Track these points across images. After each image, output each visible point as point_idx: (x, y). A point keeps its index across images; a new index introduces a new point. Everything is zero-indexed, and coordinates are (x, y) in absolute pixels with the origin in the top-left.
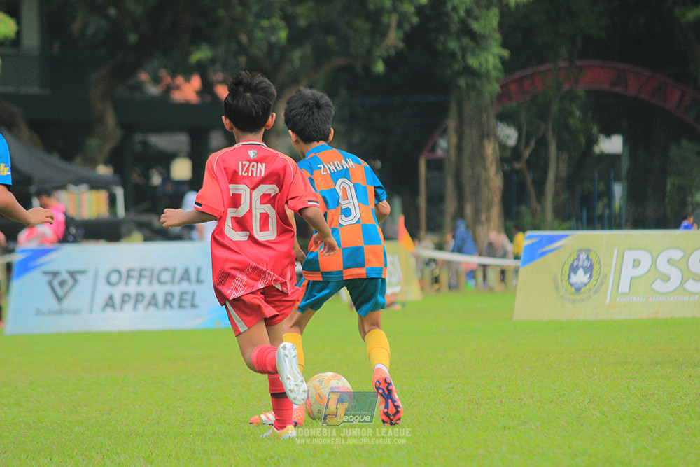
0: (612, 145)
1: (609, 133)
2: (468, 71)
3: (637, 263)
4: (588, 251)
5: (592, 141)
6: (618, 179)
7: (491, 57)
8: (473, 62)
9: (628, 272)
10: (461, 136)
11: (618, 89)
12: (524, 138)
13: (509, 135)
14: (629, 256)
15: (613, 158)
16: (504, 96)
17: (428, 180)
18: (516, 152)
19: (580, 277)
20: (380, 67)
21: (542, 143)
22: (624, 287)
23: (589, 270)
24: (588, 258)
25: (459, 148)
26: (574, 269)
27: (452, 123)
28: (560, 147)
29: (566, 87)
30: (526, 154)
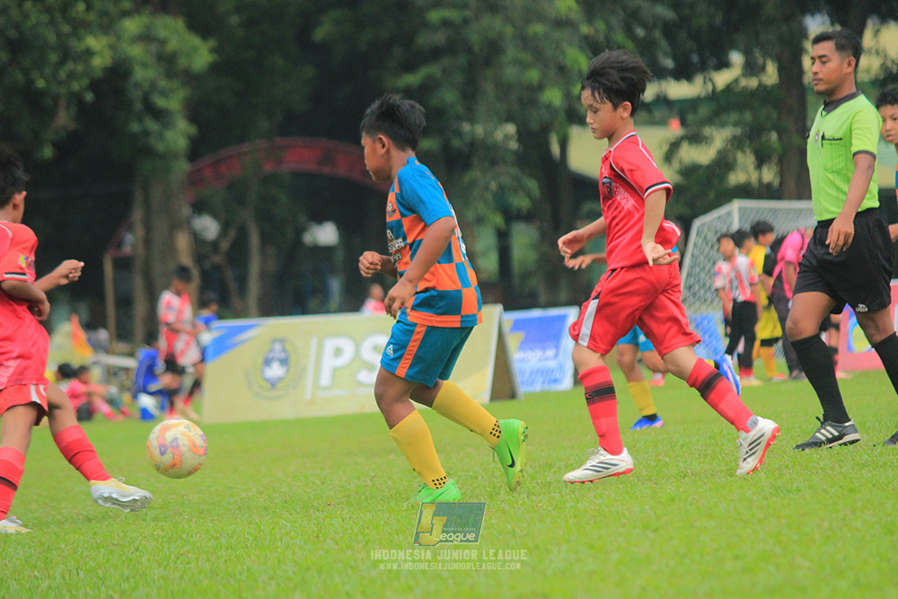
0: (326, 234)
1: (320, 219)
5: (300, 231)
6: (332, 271)
7: (178, 135)
10: (148, 227)
11: (327, 170)
12: (225, 227)
13: (209, 226)
15: (327, 251)
16: (194, 180)
17: (116, 280)
18: (215, 245)
20: (48, 152)
21: (243, 233)
25: (148, 242)
26: (267, 361)
27: (137, 215)
28: (265, 239)
29: (268, 168)
30: (225, 245)
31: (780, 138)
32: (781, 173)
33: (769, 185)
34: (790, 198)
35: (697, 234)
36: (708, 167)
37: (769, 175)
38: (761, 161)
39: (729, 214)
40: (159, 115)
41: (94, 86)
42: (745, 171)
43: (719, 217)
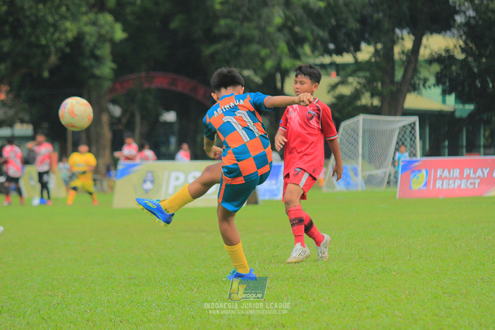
0: (170, 117)
1: (168, 109)
2: (94, 76)
3: (177, 179)
4: (152, 172)
5: (159, 115)
6: (173, 134)
7: (107, 69)
8: (97, 72)
9: (173, 183)
11: (173, 88)
12: (124, 112)
13: (117, 111)
14: (174, 175)
15: (170, 124)
16: (112, 90)
18: (119, 120)
19: (148, 185)
20: (46, 74)
21: (133, 115)
22: (171, 190)
23: (152, 182)
24: (153, 176)
26: (145, 181)
28: (143, 118)
29: (146, 86)
30: (124, 121)
31: (382, 86)
32: (382, 101)
33: (376, 107)
34: (385, 115)
35: (343, 129)
36: (349, 96)
37: (376, 102)
38: (372, 96)
39: (358, 121)
40: (98, 59)
41: (68, 44)
42: (366, 100)
43: (353, 123)
